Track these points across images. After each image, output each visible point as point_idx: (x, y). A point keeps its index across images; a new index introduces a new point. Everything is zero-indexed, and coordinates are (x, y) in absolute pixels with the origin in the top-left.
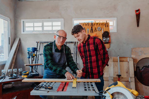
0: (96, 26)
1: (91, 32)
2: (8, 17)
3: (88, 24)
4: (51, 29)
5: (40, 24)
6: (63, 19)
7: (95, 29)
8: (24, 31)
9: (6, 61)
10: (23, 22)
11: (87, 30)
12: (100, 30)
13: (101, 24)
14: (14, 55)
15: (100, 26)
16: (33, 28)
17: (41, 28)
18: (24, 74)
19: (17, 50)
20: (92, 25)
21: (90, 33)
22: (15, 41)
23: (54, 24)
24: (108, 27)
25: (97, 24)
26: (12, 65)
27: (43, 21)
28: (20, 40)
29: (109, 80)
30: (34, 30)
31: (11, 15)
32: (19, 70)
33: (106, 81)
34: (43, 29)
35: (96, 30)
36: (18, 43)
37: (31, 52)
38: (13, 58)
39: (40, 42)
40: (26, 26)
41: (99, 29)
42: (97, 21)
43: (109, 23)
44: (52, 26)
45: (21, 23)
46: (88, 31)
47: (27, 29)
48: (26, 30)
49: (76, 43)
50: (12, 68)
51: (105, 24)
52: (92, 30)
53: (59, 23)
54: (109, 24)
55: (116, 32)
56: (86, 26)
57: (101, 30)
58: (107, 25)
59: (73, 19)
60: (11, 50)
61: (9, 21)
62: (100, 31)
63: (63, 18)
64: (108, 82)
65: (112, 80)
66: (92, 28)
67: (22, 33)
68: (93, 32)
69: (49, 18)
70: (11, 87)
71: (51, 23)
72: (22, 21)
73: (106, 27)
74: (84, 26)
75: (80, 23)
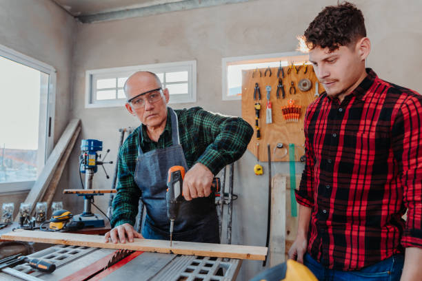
0: (294, 77)
1: (278, 95)
2: (50, 64)
3: (268, 73)
6: (194, 63)
7: (293, 85)
8: (91, 102)
9: (35, 181)
10: (91, 76)
11: (266, 90)
12: (307, 87)
13: (309, 69)
15: (307, 74)
16: (115, 91)
18: (55, 217)
20: (281, 75)
21: (275, 98)
25: (298, 69)
28: (80, 124)
30: (117, 97)
32: (53, 206)
35: (294, 88)
36: (74, 134)
38: (55, 173)
39: (128, 129)
40: (98, 87)
41: (305, 85)
42: (297, 61)
45: (84, 78)
46: (270, 92)
47: (100, 96)
48: (98, 99)
52: (281, 89)
53: (183, 75)
56: (263, 79)
57: (311, 87)
59: (223, 59)
61: (54, 76)
62: (309, 89)
63: (196, 59)
66: (281, 82)
67: (86, 107)
68: (284, 95)
69: (157, 61)
71: (163, 74)
72: (88, 73)
74: (257, 80)
75: (243, 71)
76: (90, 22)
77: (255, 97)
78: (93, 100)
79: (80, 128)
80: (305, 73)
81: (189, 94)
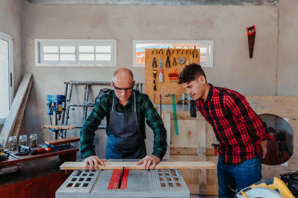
0: (175, 55)
1: (166, 66)
2: (8, 34)
3: (161, 52)
4: (93, 60)
5: (72, 49)
6: (115, 41)
7: (175, 60)
8: (39, 62)
9: (6, 119)
10: (39, 43)
11: (160, 62)
12: (183, 62)
13: (184, 52)
14: (21, 107)
15: (183, 55)
16: (58, 55)
17: (74, 55)
19: (27, 97)
20: (168, 54)
21: (165, 67)
22: (23, 80)
23: (99, 49)
24: (197, 57)
25: (178, 51)
26: (18, 127)
27: (77, 43)
28: (32, 78)
29: (198, 154)
30: (59, 59)
31: (15, 30)
32: (31, 137)
33: (193, 156)
34: (77, 57)
35: (176, 62)
36: (29, 85)
37: (55, 103)
38: (19, 113)
39: (71, 83)
40: (44, 52)
41: (181, 61)
42: (178, 46)
43: (199, 50)
44: (95, 53)
45: (33, 45)
46: (162, 64)
47: (46, 58)
48: (45, 60)
49: (140, 85)
50: (18, 132)
51: (192, 52)
52: (168, 61)
53: (108, 49)
54: (199, 52)
55: (212, 66)
56: (158, 55)
57: (185, 62)
58: (195, 53)
59: (134, 41)
60: (14, 97)
61: (11, 42)
62: (183, 64)
63: (115, 39)
64: (197, 156)
65: (204, 153)
66: (168, 58)
67: (36, 66)
68: (170, 66)
69: (89, 38)
70: (14, 171)
71: (93, 47)
72: (36, 41)
73: (193, 57)
74: (154, 55)
75: (146, 49)
76: (36, 3)
77: (153, 66)
78: (41, 61)
79: (32, 80)
80: (182, 54)
81: (111, 61)
